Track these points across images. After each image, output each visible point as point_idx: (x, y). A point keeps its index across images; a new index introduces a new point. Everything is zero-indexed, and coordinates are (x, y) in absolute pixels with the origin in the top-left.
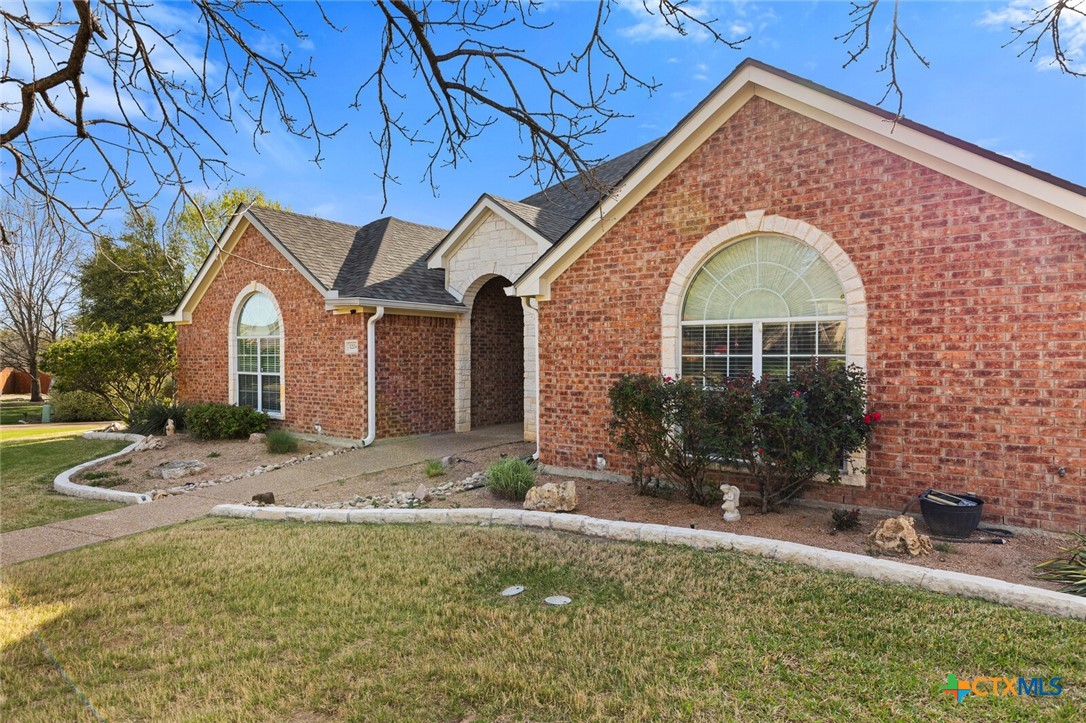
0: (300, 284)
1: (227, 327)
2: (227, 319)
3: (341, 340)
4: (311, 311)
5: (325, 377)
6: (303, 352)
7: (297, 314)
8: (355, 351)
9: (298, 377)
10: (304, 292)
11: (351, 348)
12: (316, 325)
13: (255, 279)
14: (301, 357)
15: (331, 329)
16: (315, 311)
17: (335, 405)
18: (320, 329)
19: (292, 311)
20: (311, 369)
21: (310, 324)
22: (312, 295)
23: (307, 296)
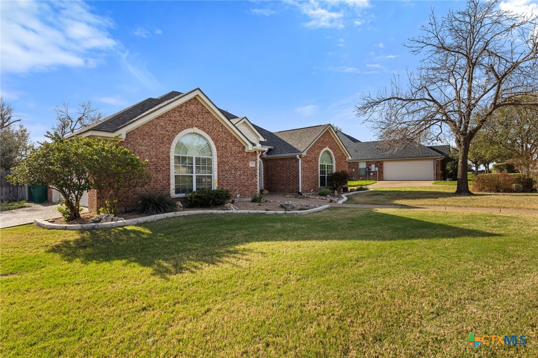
0: (228, 136)
1: (169, 148)
2: (170, 144)
3: (248, 161)
4: (234, 148)
5: (240, 175)
6: (229, 165)
7: (225, 149)
8: (254, 166)
9: (226, 175)
10: (230, 140)
11: (252, 164)
12: (236, 155)
13: (196, 127)
14: (227, 167)
15: (243, 157)
16: (236, 149)
17: (245, 186)
18: (238, 156)
19: (222, 147)
20: (233, 172)
21: (233, 153)
22: (234, 142)
23: (231, 142)
